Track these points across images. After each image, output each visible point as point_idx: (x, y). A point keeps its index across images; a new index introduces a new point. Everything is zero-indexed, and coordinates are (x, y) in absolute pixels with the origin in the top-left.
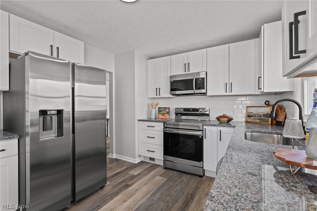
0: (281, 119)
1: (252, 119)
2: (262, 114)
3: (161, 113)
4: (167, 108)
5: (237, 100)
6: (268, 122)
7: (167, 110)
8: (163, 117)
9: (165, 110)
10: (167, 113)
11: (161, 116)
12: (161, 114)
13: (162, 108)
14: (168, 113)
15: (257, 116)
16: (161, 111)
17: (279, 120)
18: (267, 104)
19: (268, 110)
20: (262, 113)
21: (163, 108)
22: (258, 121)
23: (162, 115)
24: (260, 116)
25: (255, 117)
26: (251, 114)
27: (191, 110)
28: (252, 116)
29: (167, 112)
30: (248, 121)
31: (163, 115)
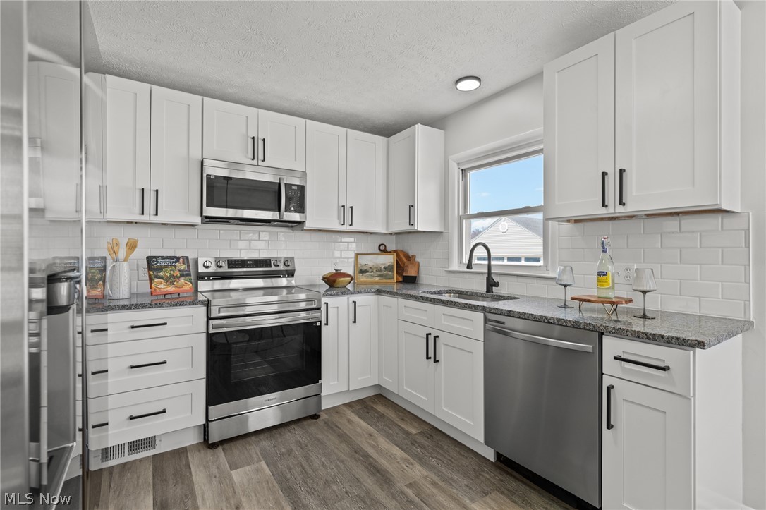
0: (411, 272)
1: (367, 277)
2: (383, 267)
3: (161, 274)
4: (181, 260)
5: (341, 242)
6: (393, 278)
7: (182, 267)
8: (171, 289)
9: (175, 266)
10: (182, 275)
11: (162, 287)
12: (161, 278)
13: (163, 258)
14: (187, 275)
15: (375, 271)
16: (160, 269)
17: (409, 274)
18: (383, 250)
19: (389, 259)
20: (382, 264)
21: (168, 257)
22: (377, 279)
23: (167, 281)
24: (380, 271)
25: (372, 272)
26: (365, 268)
27: (250, 262)
28: (366, 271)
29: (182, 271)
30: (362, 280)
31: (170, 280)
